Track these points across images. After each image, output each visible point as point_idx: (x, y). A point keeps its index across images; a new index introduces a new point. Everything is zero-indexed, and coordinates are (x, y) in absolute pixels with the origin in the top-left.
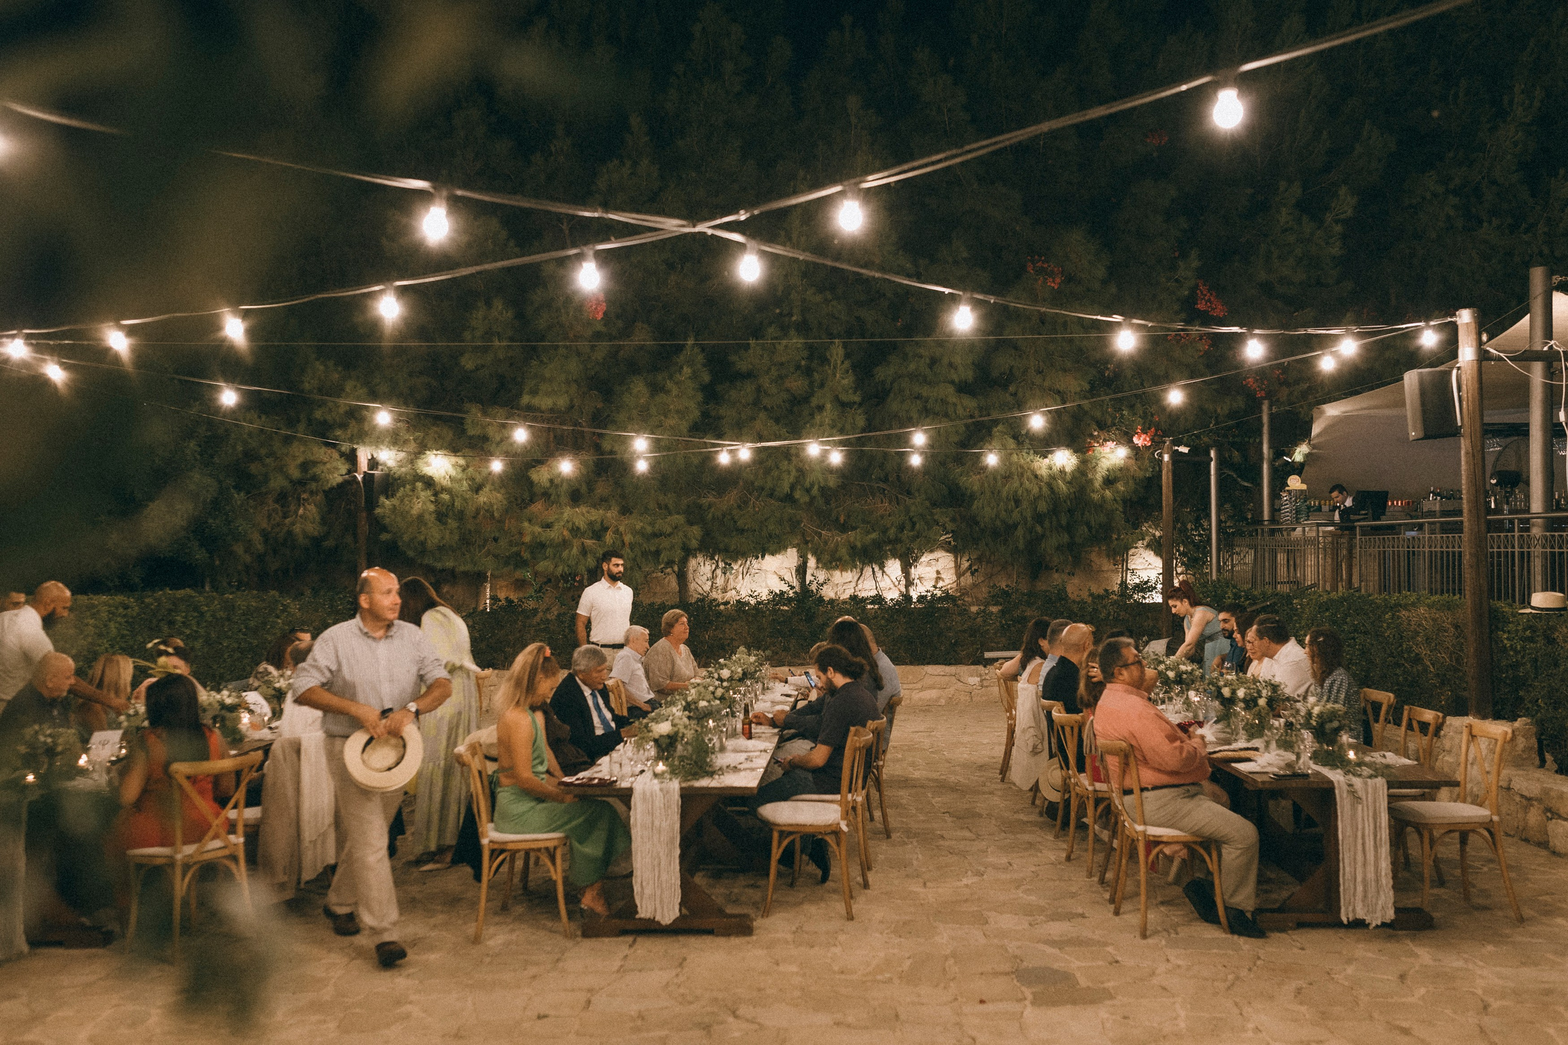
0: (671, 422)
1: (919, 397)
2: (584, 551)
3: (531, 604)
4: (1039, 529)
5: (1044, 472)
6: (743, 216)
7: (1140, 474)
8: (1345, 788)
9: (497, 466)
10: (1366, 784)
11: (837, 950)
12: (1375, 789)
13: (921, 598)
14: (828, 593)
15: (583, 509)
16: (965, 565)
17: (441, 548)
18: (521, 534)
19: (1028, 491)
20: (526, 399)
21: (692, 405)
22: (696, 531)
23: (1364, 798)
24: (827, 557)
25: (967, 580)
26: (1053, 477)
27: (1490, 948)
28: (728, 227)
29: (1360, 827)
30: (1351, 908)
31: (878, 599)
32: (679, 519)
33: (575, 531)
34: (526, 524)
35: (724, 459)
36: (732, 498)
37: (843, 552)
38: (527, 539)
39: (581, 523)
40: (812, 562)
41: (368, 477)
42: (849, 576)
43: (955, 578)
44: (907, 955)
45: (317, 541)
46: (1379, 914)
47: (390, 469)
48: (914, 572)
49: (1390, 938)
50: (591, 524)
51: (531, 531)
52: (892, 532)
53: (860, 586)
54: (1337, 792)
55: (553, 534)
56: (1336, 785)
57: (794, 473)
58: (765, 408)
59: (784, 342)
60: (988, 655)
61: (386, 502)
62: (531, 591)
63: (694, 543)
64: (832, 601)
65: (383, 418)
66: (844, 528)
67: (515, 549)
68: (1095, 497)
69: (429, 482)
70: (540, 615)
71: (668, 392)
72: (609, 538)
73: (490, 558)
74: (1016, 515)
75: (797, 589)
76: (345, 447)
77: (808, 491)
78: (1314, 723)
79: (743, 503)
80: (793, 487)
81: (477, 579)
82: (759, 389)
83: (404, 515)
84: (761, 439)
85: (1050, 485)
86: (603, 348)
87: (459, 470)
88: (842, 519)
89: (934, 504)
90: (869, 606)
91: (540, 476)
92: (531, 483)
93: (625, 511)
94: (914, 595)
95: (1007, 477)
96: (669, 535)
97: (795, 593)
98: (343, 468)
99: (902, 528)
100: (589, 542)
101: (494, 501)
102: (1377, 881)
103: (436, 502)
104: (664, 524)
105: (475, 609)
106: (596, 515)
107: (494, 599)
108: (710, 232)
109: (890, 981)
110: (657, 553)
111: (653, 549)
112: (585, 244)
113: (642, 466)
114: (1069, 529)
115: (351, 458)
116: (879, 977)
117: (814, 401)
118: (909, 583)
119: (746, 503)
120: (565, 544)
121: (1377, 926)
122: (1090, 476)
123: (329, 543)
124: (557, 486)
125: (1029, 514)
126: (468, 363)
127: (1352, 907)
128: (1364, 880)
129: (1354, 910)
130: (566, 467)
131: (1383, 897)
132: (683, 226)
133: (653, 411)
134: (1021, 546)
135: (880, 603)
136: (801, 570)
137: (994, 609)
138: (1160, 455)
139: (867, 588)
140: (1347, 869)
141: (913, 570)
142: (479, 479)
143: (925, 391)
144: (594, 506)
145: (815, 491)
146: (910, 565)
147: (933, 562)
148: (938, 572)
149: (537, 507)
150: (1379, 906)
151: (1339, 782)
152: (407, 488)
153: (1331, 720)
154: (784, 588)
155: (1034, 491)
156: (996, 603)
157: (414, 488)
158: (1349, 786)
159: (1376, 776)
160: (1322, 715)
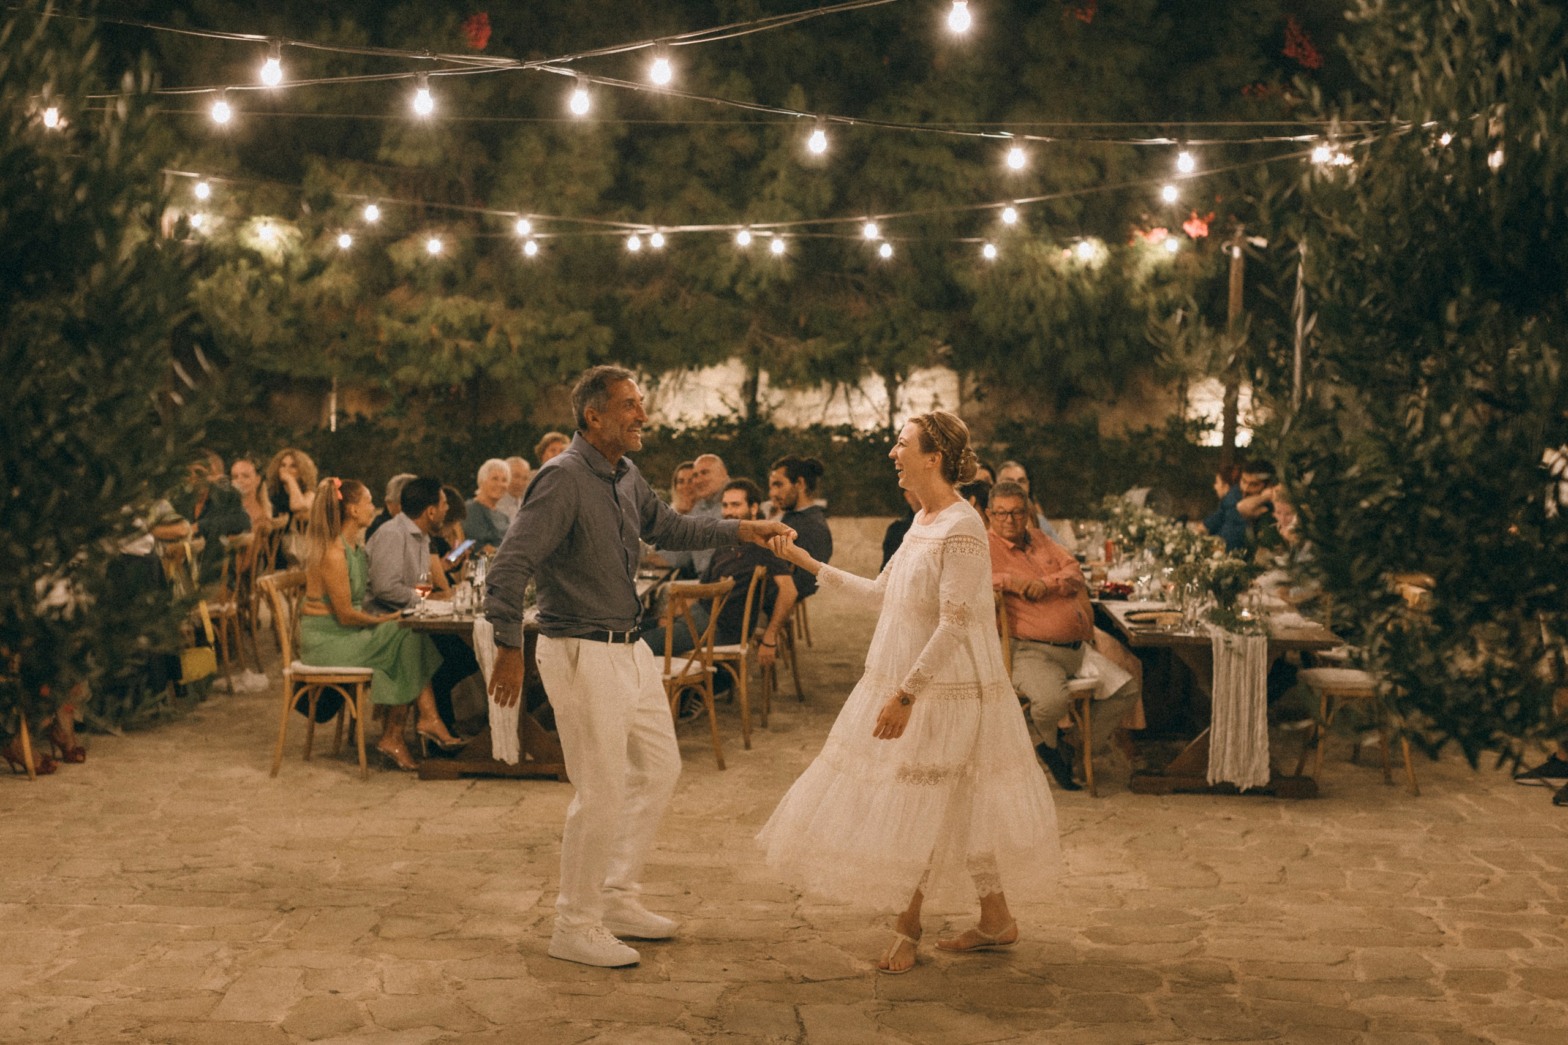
1: (905, 163)
2: (458, 355)
3: (391, 422)
4: (1060, 343)
5: (1063, 268)
7: (1200, 273)
8: (1222, 645)
9: (345, 241)
10: (1246, 642)
12: (1254, 649)
14: (785, 418)
15: (457, 300)
16: (971, 386)
17: (272, 347)
18: (376, 329)
19: (1043, 293)
20: (384, 152)
21: (601, 166)
22: (605, 334)
24: (782, 373)
25: (973, 407)
26: (1077, 275)
27: (1363, 814)
30: (1218, 770)
31: (848, 430)
32: (582, 316)
33: (448, 329)
34: (382, 318)
35: (633, 245)
36: (655, 290)
37: (799, 365)
38: (384, 337)
39: (455, 319)
40: (764, 378)
42: (816, 397)
43: (957, 403)
46: (1250, 777)
47: (204, 239)
48: (902, 394)
49: (1262, 803)
50: (469, 319)
51: (389, 327)
52: (866, 341)
53: (830, 411)
54: (1214, 649)
55: (417, 332)
56: (1214, 641)
58: (702, 174)
61: (201, 285)
62: (390, 406)
63: (603, 350)
64: (786, 431)
65: (202, 190)
66: (805, 334)
67: (367, 349)
68: (1136, 302)
69: (256, 258)
70: (402, 437)
72: (491, 338)
73: (336, 361)
74: (1028, 324)
75: (743, 413)
77: (756, 283)
78: (1211, 579)
79: (670, 298)
80: (734, 279)
81: (318, 388)
82: (693, 148)
83: (223, 301)
85: (1071, 286)
87: (296, 243)
88: (802, 321)
89: (924, 305)
90: (836, 438)
91: (403, 254)
92: (390, 265)
93: (515, 303)
95: (1017, 274)
96: (572, 337)
97: (739, 418)
99: (879, 336)
100: (466, 344)
101: (341, 285)
103: (267, 285)
104: (563, 323)
105: (316, 427)
106: (474, 308)
107: (342, 414)
108: (540, 69)
110: (554, 361)
111: (549, 354)
113: (531, 250)
114: (1102, 344)
117: (765, 166)
118: (894, 410)
119: (675, 297)
120: (433, 345)
121: (1247, 790)
122: (1126, 274)
124: (424, 269)
125: (1045, 322)
127: (1220, 769)
128: (1235, 743)
129: (1222, 771)
130: (434, 246)
134: (1037, 363)
135: (849, 436)
136: (749, 389)
138: (1230, 248)
139: (838, 414)
140: (1219, 729)
141: (900, 389)
142: (321, 257)
143: (912, 155)
144: (475, 296)
145: (764, 285)
146: (896, 385)
147: (930, 382)
148: (936, 396)
149: (399, 295)
150: (1252, 770)
151: (1217, 639)
152: (229, 266)
153: (1227, 576)
154: (725, 412)
155: (1052, 293)
156: (1003, 439)
157: (236, 268)
158: (1228, 642)
159: (1258, 635)
160: (1219, 570)
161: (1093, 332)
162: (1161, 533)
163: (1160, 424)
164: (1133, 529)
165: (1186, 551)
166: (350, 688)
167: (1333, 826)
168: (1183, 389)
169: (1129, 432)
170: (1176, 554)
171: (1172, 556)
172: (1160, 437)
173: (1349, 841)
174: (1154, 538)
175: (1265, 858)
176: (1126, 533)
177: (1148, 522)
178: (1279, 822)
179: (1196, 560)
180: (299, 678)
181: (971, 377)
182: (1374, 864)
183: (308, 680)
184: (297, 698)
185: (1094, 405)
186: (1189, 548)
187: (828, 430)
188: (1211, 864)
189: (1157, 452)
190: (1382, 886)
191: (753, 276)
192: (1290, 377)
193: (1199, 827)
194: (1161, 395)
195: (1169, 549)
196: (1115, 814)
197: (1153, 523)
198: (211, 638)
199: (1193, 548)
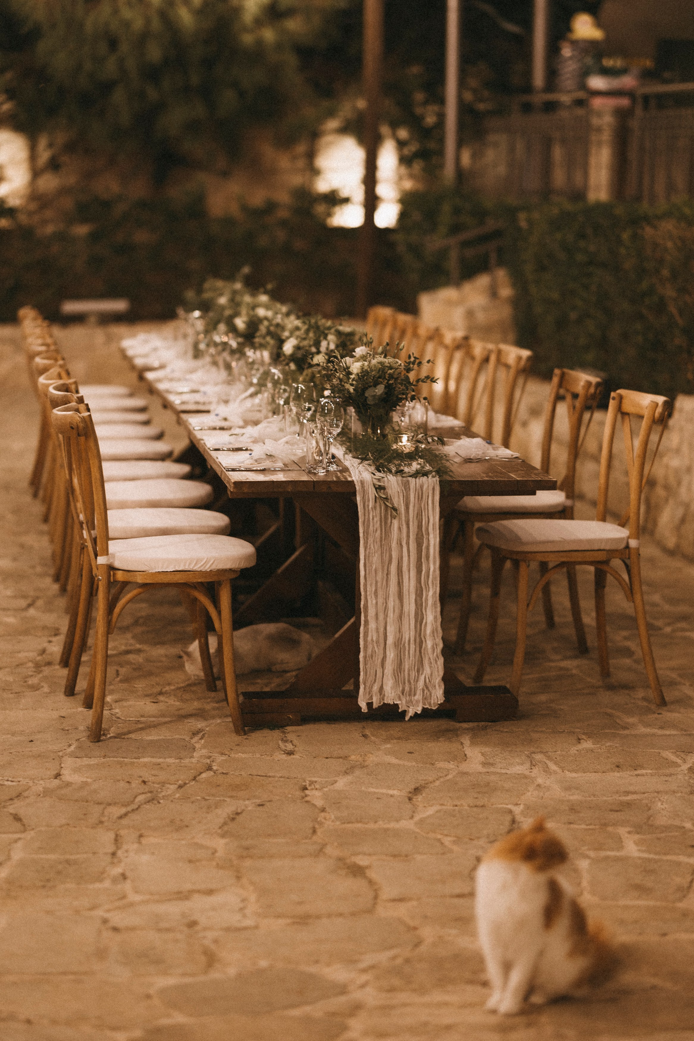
4: (153, 93)
8: (372, 492)
10: (406, 486)
12: (421, 496)
23: (402, 509)
27: (587, 744)
29: (395, 555)
30: (376, 688)
46: (419, 696)
49: (437, 735)
54: (359, 500)
56: (358, 487)
60: (70, 307)
74: (111, 67)
78: (351, 389)
102: (420, 643)
114: (207, 94)
121: (416, 716)
125: (132, 65)
127: (377, 684)
128: (398, 644)
129: (380, 692)
131: (427, 670)
137: (82, 230)
140: (372, 625)
150: (421, 684)
151: (362, 483)
153: (376, 385)
155: (138, 24)
156: (84, 220)
158: (379, 488)
159: (425, 474)
160: (364, 374)
161: (195, 80)
162: (278, 325)
163: (283, 197)
164: (240, 323)
165: (314, 350)
167: (547, 770)
168: (311, 155)
169: (245, 208)
170: (300, 354)
171: (293, 358)
172: (283, 214)
173: (575, 797)
174: (269, 333)
175: (447, 841)
176: (232, 329)
177: (261, 312)
178: (464, 767)
179: (329, 361)
181: (43, 142)
182: (619, 843)
185: (202, 177)
186: (317, 344)
188: (362, 861)
189: (281, 235)
190: (642, 890)
192: (441, 140)
193: (342, 783)
194: (284, 162)
195: (288, 348)
196: (209, 768)
197: (270, 314)
199: (324, 344)
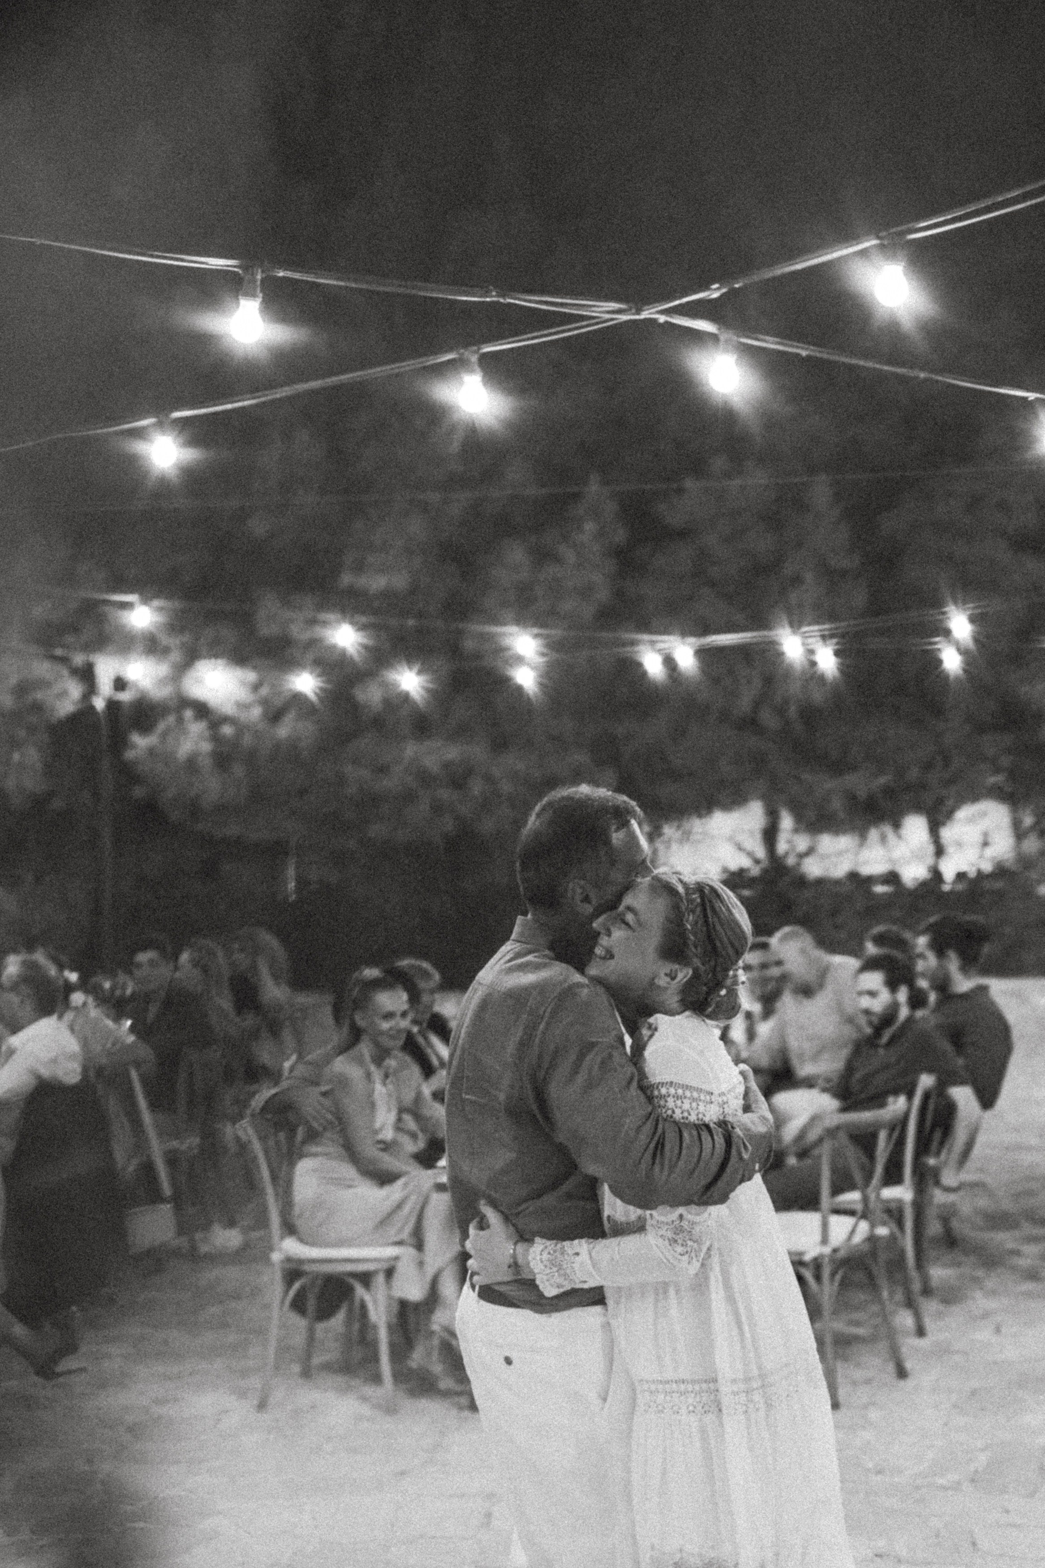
0: (567, 606)
1: (951, 558)
2: (438, 809)
6: (715, 293)
9: (306, 683)
11: (867, 1435)
13: (961, 876)
14: (813, 868)
15: (435, 743)
16: (1030, 821)
17: (221, 808)
18: (342, 782)
20: (346, 579)
21: (597, 578)
24: (811, 814)
25: (1032, 845)
28: (691, 311)
31: (892, 878)
33: (425, 778)
34: (349, 768)
35: (653, 663)
37: (837, 804)
38: (351, 790)
39: (432, 765)
40: (787, 822)
41: (113, 705)
42: (845, 842)
43: (1013, 843)
44: (979, 1444)
45: (39, 802)
47: (144, 692)
48: (947, 833)
50: (447, 765)
51: (357, 778)
52: (914, 773)
55: (390, 783)
57: (757, 683)
58: (713, 584)
59: (737, 482)
61: (140, 742)
62: (356, 870)
64: (819, 882)
66: (838, 769)
67: (333, 806)
69: (201, 710)
71: (558, 560)
72: (477, 787)
73: (296, 821)
75: (766, 864)
76: (79, 659)
77: (781, 712)
79: (680, 734)
80: (757, 705)
81: (274, 855)
82: (701, 554)
83: (168, 758)
84: (705, 629)
86: (462, 499)
87: (248, 689)
88: (834, 755)
89: (981, 729)
90: (878, 890)
91: (369, 694)
92: (356, 706)
93: (500, 745)
94: (949, 869)
97: (763, 870)
98: (75, 690)
99: (929, 767)
100: (446, 795)
101: (301, 735)
103: (216, 738)
105: (272, 898)
106: (453, 753)
107: (302, 882)
108: (662, 319)
109: (956, 1487)
112: (466, 346)
113: (527, 678)
115: (87, 675)
116: (941, 1481)
117: (789, 569)
118: (941, 853)
119: (684, 733)
120: (409, 797)
123: (57, 804)
124: (397, 711)
126: (259, 527)
130: (410, 681)
132: (619, 311)
133: (539, 591)
135: (895, 885)
136: (770, 835)
141: (945, 832)
142: (278, 702)
144: (452, 739)
145: (793, 711)
146: (942, 824)
149: (365, 743)
152: (171, 719)
154: (745, 862)
157: (180, 720)
166: (366, 1279)
180: (293, 1266)
181: (1027, 810)
183: (306, 1268)
184: (292, 1293)
187: (870, 880)
191: (778, 699)
198: (167, 1189)
